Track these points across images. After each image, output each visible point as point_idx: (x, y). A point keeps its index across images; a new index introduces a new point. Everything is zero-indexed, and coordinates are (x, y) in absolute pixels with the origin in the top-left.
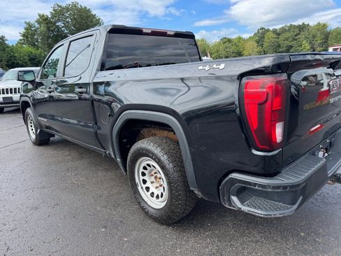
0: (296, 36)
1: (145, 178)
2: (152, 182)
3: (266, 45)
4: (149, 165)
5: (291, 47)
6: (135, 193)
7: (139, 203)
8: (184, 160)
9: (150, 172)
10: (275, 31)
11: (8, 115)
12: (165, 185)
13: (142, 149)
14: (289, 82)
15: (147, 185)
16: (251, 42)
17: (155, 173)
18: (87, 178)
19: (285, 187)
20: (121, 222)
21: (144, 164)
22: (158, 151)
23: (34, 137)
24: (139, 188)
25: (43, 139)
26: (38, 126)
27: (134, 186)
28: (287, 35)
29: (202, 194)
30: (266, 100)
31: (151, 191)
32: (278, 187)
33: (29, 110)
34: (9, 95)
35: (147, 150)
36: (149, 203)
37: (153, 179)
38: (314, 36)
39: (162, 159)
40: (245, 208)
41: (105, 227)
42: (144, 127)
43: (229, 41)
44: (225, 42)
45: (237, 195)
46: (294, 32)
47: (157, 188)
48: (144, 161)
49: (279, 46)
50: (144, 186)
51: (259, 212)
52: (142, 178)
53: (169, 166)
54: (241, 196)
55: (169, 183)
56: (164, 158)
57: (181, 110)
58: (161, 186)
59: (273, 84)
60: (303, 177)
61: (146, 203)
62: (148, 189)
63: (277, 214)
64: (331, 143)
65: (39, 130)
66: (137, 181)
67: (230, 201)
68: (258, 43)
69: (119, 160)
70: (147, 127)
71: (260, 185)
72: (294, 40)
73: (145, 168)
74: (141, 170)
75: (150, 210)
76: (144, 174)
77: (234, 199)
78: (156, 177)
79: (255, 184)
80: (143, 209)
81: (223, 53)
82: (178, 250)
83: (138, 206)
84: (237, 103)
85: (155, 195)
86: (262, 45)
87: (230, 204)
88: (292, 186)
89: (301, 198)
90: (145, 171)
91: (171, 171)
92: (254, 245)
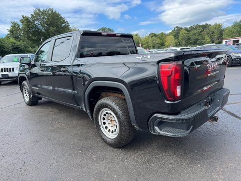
0: (201, 32)
1: (105, 121)
2: (109, 124)
3: (180, 38)
4: (107, 113)
5: (198, 40)
6: (98, 130)
7: (101, 136)
8: (129, 108)
9: (108, 117)
10: (186, 29)
11: (5, 87)
12: (117, 124)
13: (103, 104)
14: (183, 66)
15: (106, 125)
16: (170, 36)
17: (111, 118)
18: (66, 125)
19: (182, 120)
20: (91, 147)
21: (104, 113)
22: (113, 104)
23: (27, 100)
24: (101, 127)
25: (34, 101)
26: (31, 92)
27: (98, 126)
28: (195, 31)
29: (139, 127)
30: (171, 75)
31: (108, 129)
32: (179, 120)
33: (24, 82)
34: (6, 73)
35: (106, 104)
36: (107, 136)
37: (109, 121)
38: (213, 33)
39: (116, 108)
40: (162, 133)
41: (81, 150)
42: (103, 91)
43: (155, 35)
44: (152, 37)
45: (158, 126)
46: (199, 30)
47: (112, 126)
48: (105, 111)
49: (189, 39)
50: (104, 126)
51: (169, 134)
52: (103, 121)
53: (120, 112)
54: (160, 126)
55: (120, 123)
56: (117, 108)
57: (127, 80)
58: (114, 125)
59: (175, 66)
60: (192, 115)
61: (105, 136)
62: (106, 127)
63: (179, 135)
64: (211, 99)
65: (32, 95)
66: (100, 123)
67: (154, 129)
68: (175, 36)
69: (88, 111)
70: (105, 92)
71: (169, 119)
72: (200, 35)
73: (105, 115)
74: (103, 116)
75: (108, 140)
76: (104, 119)
77: (156, 128)
78: (111, 120)
79: (167, 119)
80: (104, 140)
81: (151, 44)
82: (125, 161)
83: (100, 139)
84: (157, 76)
85: (111, 131)
86: (178, 38)
87: (154, 132)
88: (186, 120)
89: (192, 127)
90: (105, 117)
91: (121, 115)
92: (168, 157)
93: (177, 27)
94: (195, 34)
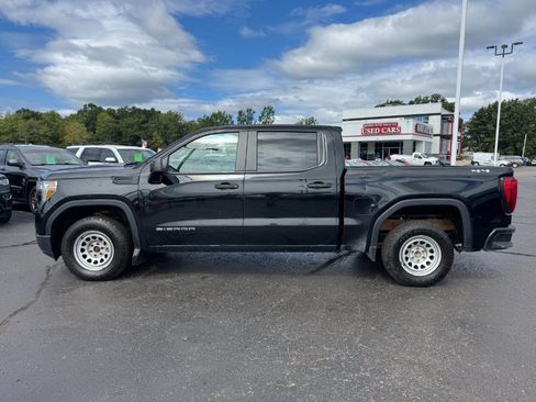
0: (143, 123)
2: (413, 258)
3: (99, 130)
16: (75, 124)
21: (410, 243)
24: (402, 266)
26: (140, 242)
31: (413, 265)
46: (139, 118)
47: (419, 261)
48: (412, 241)
49: (120, 134)
50: (407, 263)
52: (405, 256)
58: (423, 258)
65: (136, 251)
68: (87, 125)
73: (410, 246)
76: (406, 253)
78: (416, 253)
81: (24, 135)
85: (419, 267)
86: (94, 130)
93: (90, 105)
94: (131, 126)
